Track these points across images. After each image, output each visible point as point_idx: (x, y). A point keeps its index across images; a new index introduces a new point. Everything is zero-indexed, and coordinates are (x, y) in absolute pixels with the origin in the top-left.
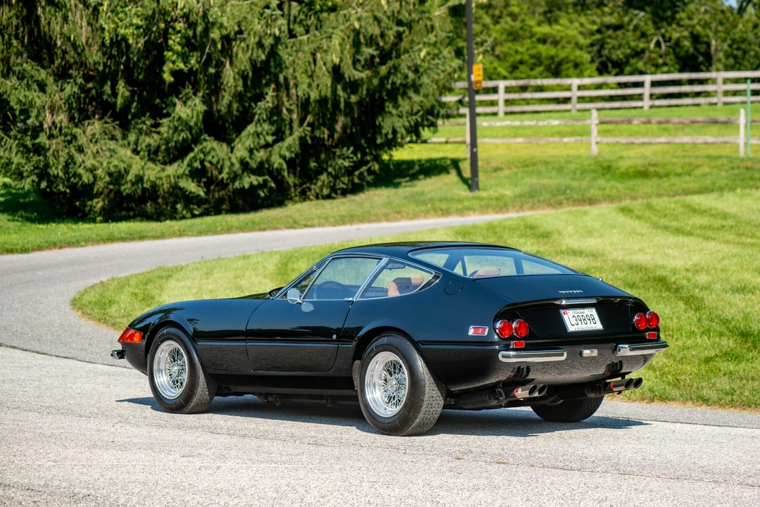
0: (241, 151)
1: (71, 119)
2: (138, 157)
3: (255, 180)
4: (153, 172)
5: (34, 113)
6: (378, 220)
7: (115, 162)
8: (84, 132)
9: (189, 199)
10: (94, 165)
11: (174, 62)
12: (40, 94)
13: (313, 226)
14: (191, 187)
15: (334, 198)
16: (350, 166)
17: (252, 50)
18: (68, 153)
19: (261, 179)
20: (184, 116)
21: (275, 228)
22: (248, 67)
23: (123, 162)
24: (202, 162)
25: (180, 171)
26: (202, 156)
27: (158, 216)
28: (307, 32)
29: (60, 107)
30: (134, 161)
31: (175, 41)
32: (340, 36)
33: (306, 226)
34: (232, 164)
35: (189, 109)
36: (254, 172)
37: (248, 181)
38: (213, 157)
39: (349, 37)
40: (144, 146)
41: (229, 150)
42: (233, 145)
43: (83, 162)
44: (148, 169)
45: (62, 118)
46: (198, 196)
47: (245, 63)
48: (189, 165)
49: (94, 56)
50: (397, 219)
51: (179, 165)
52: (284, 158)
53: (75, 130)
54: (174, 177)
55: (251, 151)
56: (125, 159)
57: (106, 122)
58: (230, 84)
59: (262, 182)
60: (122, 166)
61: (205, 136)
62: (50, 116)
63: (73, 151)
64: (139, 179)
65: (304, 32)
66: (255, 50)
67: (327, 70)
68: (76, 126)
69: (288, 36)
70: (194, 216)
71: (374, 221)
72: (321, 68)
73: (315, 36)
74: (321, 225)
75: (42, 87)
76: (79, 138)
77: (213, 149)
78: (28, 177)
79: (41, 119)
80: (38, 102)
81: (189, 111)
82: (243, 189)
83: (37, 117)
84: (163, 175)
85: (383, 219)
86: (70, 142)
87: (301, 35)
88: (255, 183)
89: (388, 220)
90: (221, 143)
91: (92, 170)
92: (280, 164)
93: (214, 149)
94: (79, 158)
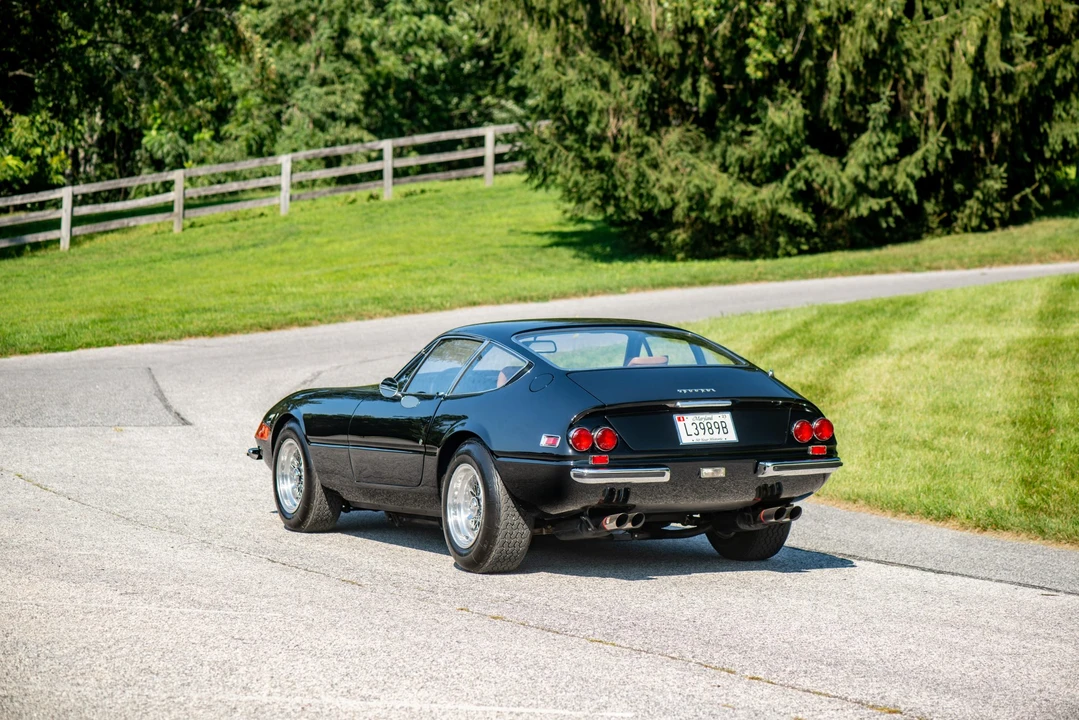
0: (854, 168)
1: (641, 125)
2: (725, 176)
3: (876, 204)
4: (744, 195)
5: (594, 118)
6: (1029, 262)
7: (697, 181)
8: (659, 143)
9: (794, 230)
10: (671, 185)
11: (759, 52)
12: (603, 93)
13: (938, 268)
14: (795, 213)
15: (984, 231)
16: (1002, 190)
17: (862, 36)
18: (638, 169)
19: (883, 202)
20: (778, 121)
21: (887, 271)
22: (859, 59)
23: (707, 181)
24: (807, 182)
25: (779, 195)
26: (805, 173)
27: (756, 253)
28: (946, 11)
29: (628, 111)
30: (719, 181)
31: (759, 26)
32: (980, 18)
33: (930, 268)
34: (843, 186)
35: (786, 113)
36: (874, 194)
37: (867, 206)
38: (818, 175)
39: (995, 19)
40: (733, 159)
41: (840, 167)
42: (844, 160)
43: (658, 180)
44: (738, 191)
45: (629, 125)
46: (806, 224)
47: (854, 54)
48: (790, 186)
49: (666, 46)
50: (1054, 260)
51: (777, 186)
52: (911, 176)
53: (646, 139)
54: (771, 202)
55: (867, 167)
56: (709, 178)
57: (688, 130)
58: (834, 81)
59: (884, 206)
60: (705, 186)
61: (808, 149)
62: (616, 121)
63: (643, 165)
64: (727, 203)
65: (942, 11)
66: (865, 37)
67: (967, 62)
68: (648, 134)
69: (923, 16)
70: (801, 252)
71: (1023, 263)
72: (959, 59)
73: (955, 17)
74: (951, 267)
75: (605, 84)
76: (652, 148)
77: (818, 165)
78: (589, 199)
79: (603, 125)
80: (600, 104)
81: (784, 116)
82: (861, 218)
83: (598, 122)
84: (756, 199)
85: (1035, 260)
86: (640, 155)
87: (938, 15)
88: (876, 207)
89: (1041, 262)
90: (829, 158)
91: (670, 190)
92: (905, 184)
93: (820, 166)
94: (652, 175)
